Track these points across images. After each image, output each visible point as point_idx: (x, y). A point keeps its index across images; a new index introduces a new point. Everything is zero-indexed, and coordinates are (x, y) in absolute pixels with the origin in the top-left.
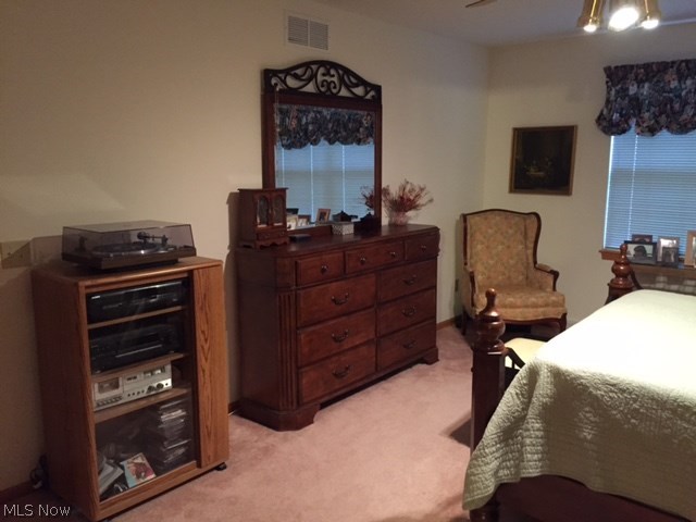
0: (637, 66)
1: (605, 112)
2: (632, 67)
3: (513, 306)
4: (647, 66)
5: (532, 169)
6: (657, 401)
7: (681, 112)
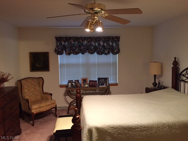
0: (64, 37)
1: (57, 49)
2: (62, 37)
3: (43, 107)
4: (66, 38)
5: (37, 64)
6: (124, 128)
7: (75, 49)
